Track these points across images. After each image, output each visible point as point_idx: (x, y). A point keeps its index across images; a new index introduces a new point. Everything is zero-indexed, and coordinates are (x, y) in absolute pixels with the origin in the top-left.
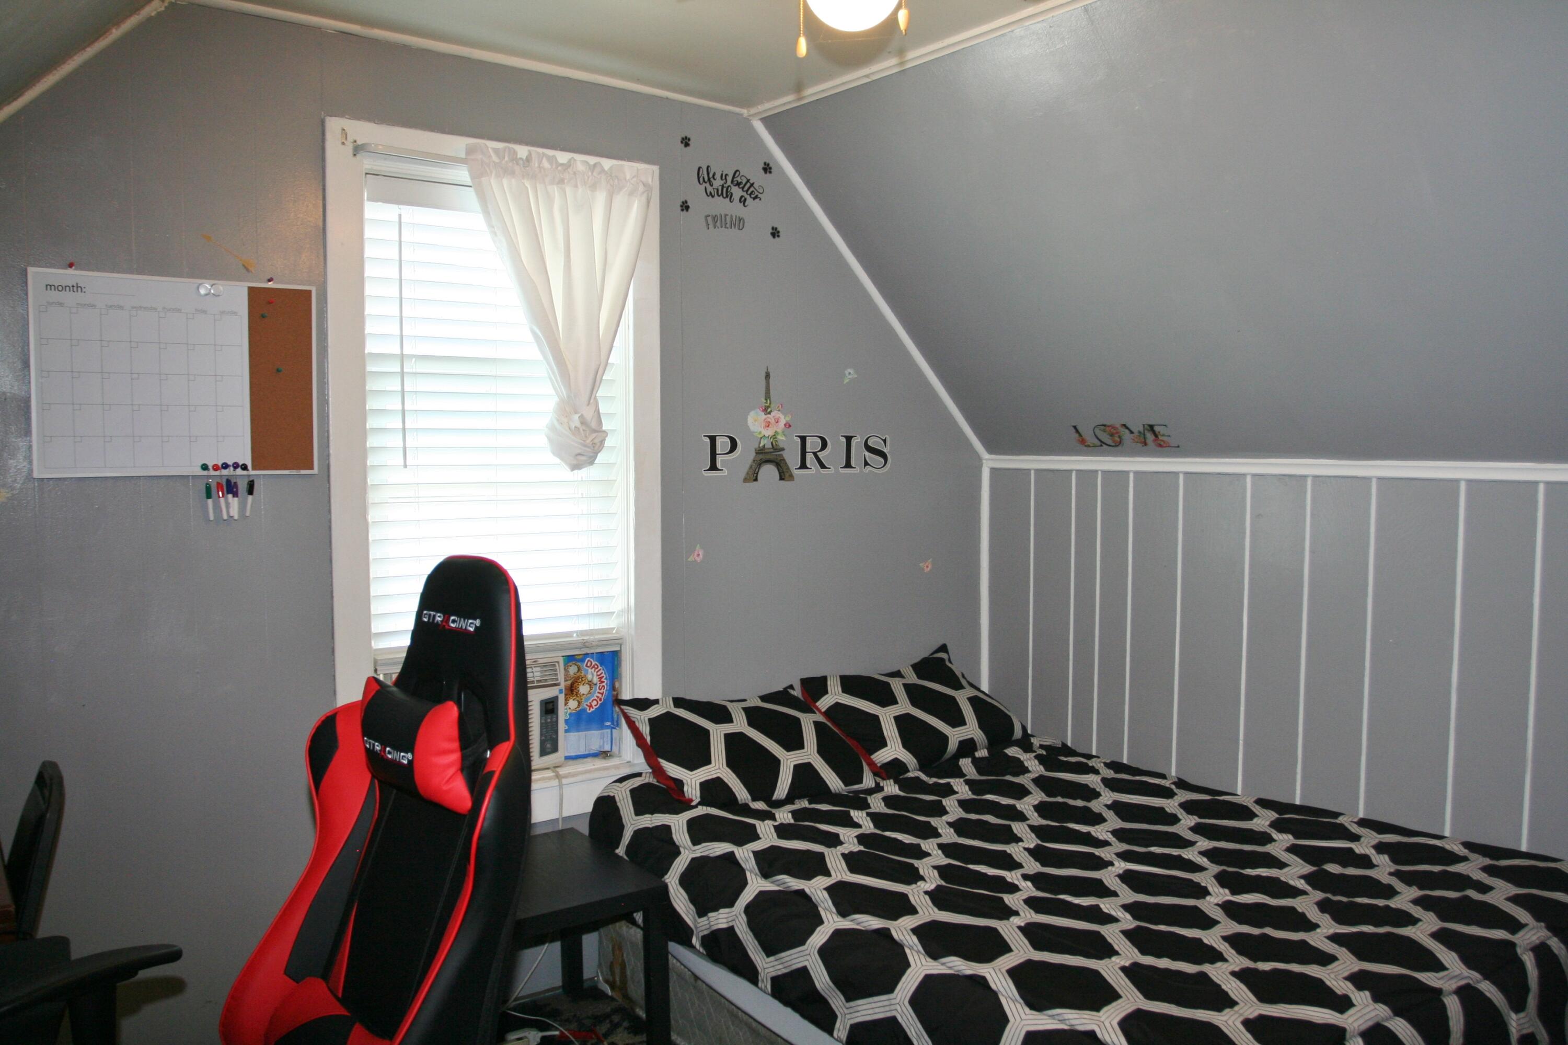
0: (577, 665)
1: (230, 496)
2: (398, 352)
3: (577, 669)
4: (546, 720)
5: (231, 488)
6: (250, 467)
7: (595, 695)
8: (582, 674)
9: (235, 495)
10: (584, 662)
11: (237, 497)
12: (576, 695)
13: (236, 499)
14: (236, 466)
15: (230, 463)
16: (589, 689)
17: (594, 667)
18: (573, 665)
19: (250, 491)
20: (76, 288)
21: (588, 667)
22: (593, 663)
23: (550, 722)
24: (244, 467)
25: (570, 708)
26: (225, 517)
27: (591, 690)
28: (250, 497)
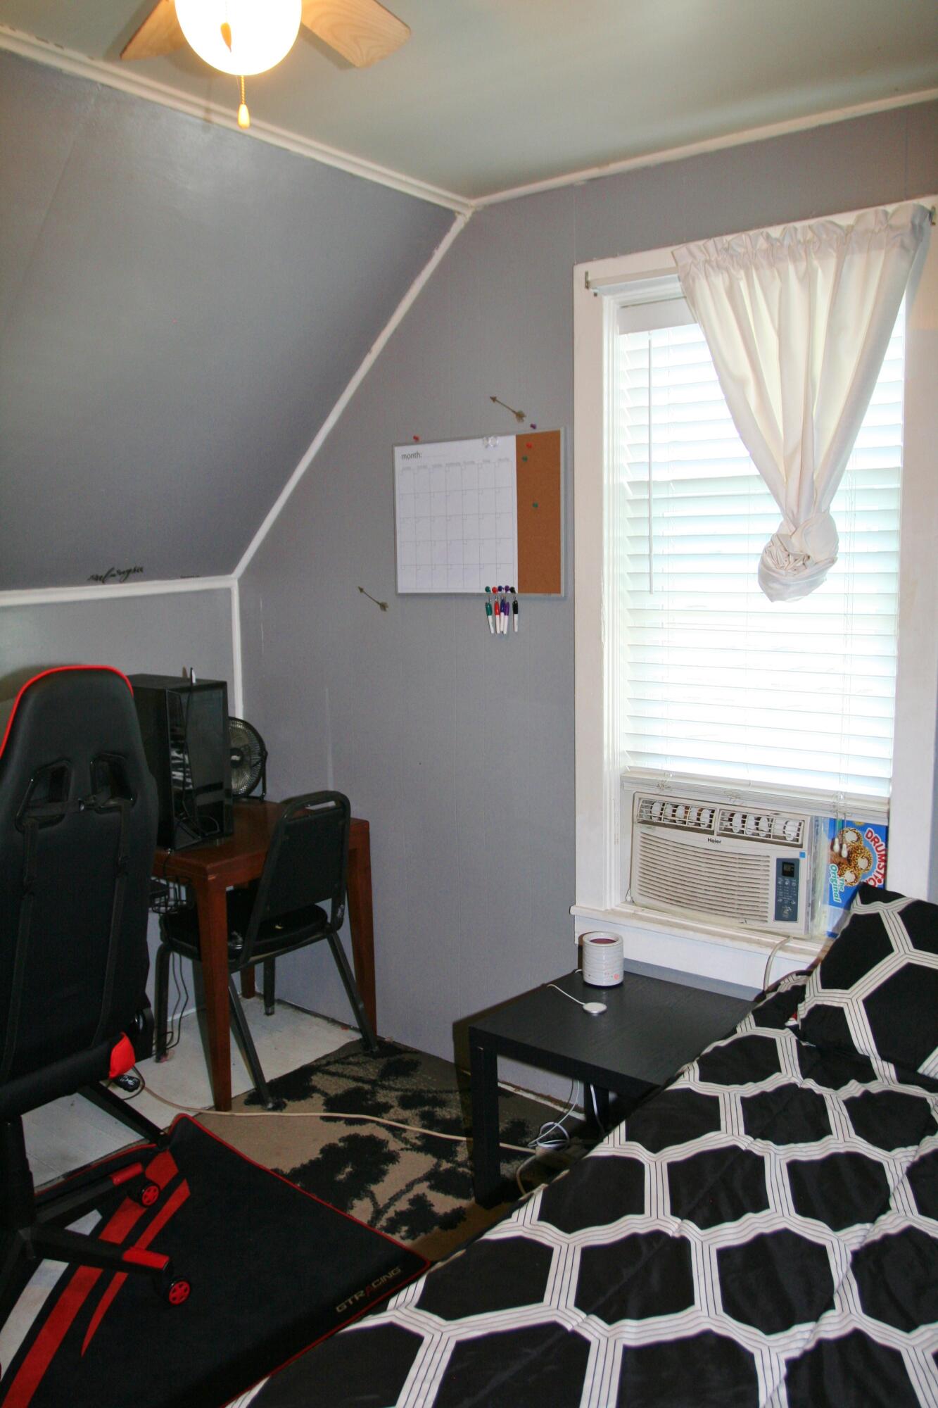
0: (857, 833)
1: (502, 614)
2: (647, 479)
3: (856, 838)
4: (784, 882)
5: (503, 608)
6: (516, 591)
7: (873, 874)
8: (862, 845)
9: (506, 613)
10: (865, 831)
11: (508, 615)
12: (855, 867)
13: (507, 617)
14: (507, 588)
15: (504, 586)
16: (867, 864)
17: (873, 840)
18: (850, 832)
19: (516, 611)
20: (417, 455)
21: (869, 838)
22: (874, 835)
23: (788, 886)
24: (512, 590)
25: (846, 881)
26: (493, 632)
27: (869, 866)
28: (516, 616)
